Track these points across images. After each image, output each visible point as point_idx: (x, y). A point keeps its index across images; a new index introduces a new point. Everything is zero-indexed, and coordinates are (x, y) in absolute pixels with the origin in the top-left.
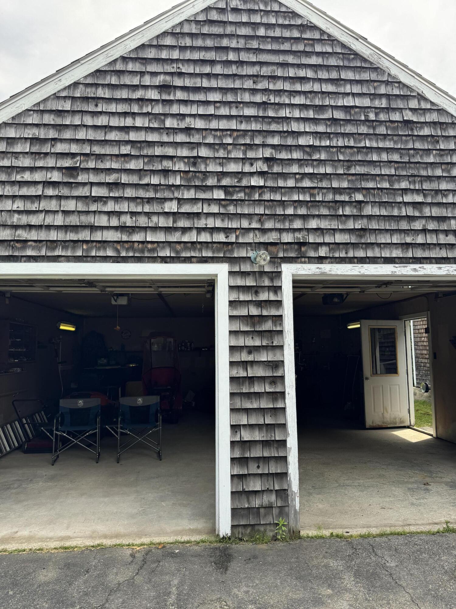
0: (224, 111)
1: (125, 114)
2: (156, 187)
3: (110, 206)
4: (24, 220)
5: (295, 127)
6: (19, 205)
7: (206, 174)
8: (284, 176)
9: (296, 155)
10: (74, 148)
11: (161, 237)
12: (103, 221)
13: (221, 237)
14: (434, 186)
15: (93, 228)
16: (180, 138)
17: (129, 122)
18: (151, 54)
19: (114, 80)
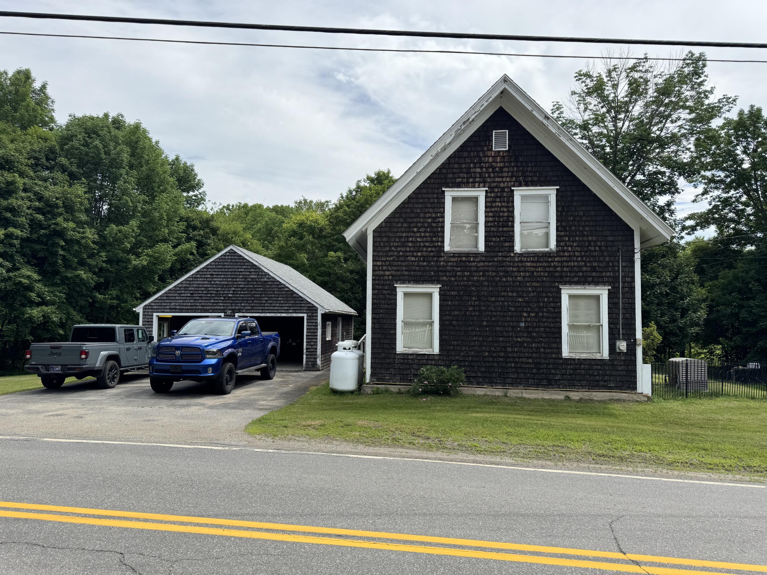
0: (224, 280)
1: (203, 281)
2: (209, 297)
3: (200, 301)
4: (183, 304)
5: (240, 283)
6: (182, 301)
7: (220, 294)
8: (237, 294)
9: (239, 289)
10: (193, 289)
11: (210, 308)
12: (198, 304)
13: (222, 308)
14: (270, 296)
15: (196, 306)
16: (215, 286)
17: (204, 283)
18: (209, 267)
19: (201, 273)
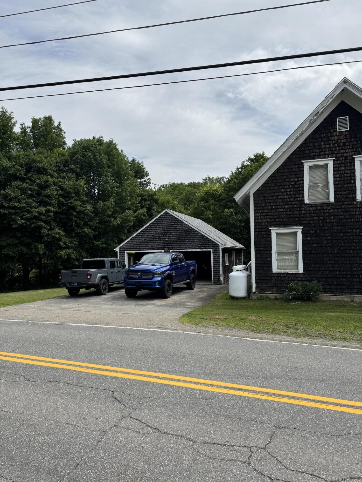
0: (163, 230)
1: (151, 231)
2: (155, 241)
3: (150, 243)
5: (172, 232)
6: (140, 244)
7: (161, 239)
8: (170, 238)
9: (172, 235)
10: (146, 236)
11: (156, 247)
12: (149, 245)
13: (163, 247)
14: (190, 239)
15: (148, 246)
16: (158, 234)
17: (152, 232)
18: (154, 223)
19: (150, 227)
